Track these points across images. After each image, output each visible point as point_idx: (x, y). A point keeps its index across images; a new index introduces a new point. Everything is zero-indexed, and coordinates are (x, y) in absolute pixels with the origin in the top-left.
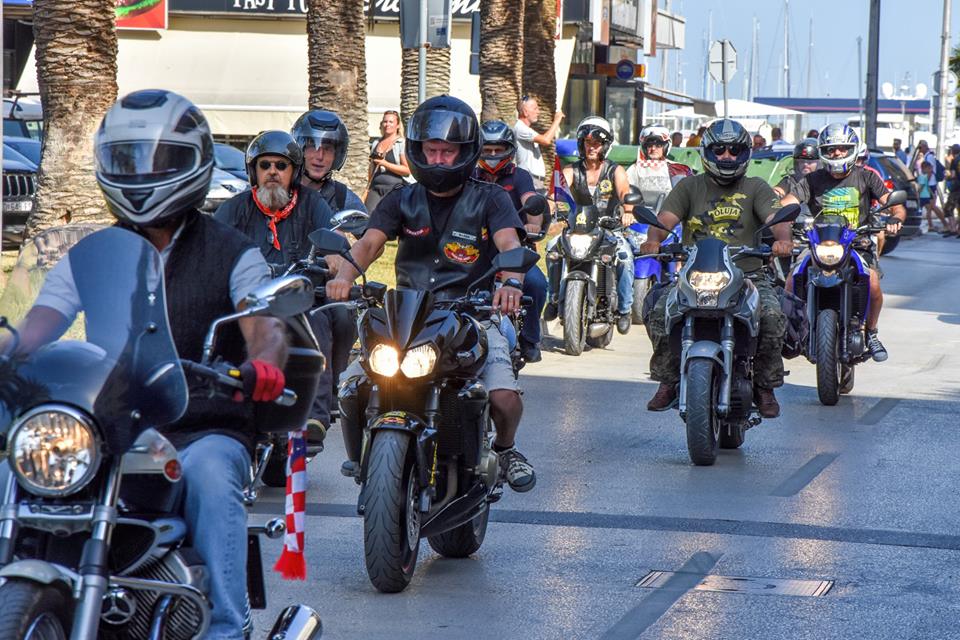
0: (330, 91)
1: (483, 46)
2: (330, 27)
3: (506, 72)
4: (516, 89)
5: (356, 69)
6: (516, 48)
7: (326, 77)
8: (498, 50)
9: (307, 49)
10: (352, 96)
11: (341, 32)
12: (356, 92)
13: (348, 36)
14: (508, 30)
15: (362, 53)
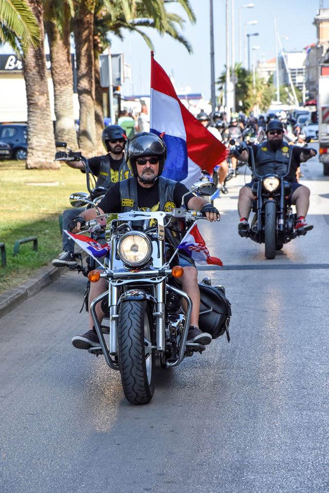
0: (36, 104)
1: (78, 82)
2: (34, 78)
3: (89, 92)
4: (93, 99)
5: (45, 95)
6: (92, 82)
7: (33, 98)
8: (84, 84)
9: (25, 87)
10: (45, 106)
11: (39, 80)
12: (46, 104)
13: (41, 81)
14: (88, 75)
15: (47, 88)
